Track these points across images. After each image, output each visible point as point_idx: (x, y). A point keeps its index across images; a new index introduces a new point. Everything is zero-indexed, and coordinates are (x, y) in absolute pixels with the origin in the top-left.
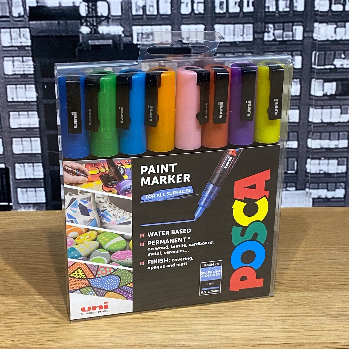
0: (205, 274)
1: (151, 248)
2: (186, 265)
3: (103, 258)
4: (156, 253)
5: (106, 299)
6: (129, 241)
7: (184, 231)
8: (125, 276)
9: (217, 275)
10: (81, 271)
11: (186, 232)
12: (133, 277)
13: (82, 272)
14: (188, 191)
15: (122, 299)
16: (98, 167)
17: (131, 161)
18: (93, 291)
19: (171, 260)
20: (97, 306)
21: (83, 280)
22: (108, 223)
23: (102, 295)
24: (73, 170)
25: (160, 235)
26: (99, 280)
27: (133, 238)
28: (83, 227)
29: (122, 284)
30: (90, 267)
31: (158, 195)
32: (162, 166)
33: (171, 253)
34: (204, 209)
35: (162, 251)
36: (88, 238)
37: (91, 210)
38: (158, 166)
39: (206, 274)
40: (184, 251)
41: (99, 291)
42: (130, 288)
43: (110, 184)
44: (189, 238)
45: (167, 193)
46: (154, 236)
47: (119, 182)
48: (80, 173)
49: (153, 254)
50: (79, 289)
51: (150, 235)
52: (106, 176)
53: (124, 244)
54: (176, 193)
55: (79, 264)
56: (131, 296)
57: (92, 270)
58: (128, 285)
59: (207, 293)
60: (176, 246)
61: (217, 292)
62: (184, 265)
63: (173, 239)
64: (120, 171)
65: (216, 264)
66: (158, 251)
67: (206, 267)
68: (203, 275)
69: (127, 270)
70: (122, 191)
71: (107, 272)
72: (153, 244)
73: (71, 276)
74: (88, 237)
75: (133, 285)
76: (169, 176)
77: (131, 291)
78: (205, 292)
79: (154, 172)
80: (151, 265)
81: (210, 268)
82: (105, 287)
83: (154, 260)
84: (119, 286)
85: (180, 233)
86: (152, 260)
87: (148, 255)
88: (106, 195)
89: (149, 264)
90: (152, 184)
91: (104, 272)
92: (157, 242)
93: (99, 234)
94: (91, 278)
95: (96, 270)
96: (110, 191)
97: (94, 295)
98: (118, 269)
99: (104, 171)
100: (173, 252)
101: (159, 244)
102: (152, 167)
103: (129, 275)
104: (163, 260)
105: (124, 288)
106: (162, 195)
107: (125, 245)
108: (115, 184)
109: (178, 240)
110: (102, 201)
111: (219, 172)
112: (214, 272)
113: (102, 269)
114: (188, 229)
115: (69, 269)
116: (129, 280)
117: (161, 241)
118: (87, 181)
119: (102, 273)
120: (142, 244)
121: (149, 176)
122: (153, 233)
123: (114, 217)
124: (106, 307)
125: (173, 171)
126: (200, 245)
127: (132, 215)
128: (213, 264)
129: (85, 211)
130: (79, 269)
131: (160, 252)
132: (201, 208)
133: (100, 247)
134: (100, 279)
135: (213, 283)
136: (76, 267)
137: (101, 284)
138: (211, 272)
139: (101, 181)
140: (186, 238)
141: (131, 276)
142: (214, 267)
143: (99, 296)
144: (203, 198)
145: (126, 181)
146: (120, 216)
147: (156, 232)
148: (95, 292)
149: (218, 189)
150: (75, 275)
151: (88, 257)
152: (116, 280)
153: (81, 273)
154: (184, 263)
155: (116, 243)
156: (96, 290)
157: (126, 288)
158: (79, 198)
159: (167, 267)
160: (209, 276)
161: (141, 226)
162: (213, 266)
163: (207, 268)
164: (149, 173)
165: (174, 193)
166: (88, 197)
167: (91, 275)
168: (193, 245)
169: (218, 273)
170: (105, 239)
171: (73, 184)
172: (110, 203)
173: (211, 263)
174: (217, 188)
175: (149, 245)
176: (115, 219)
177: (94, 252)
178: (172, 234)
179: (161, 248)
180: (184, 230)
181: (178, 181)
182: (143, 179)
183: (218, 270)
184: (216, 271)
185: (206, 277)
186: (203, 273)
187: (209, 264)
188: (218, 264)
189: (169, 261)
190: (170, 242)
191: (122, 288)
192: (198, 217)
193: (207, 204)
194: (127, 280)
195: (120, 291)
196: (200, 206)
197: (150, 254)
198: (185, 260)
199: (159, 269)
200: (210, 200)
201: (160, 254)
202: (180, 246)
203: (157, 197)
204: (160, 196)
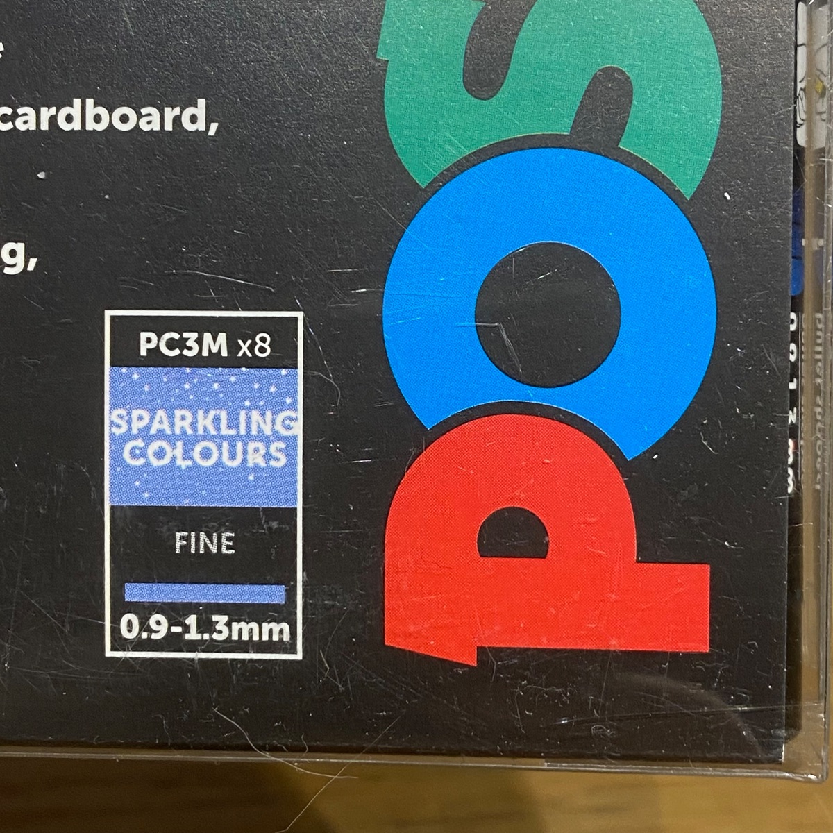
0: (144, 434)
9: (256, 457)
39: (161, 435)
59: (173, 642)
61: (269, 646)
65: (245, 348)
67: (155, 358)
68: (128, 436)
78: (160, 626)
81: (188, 381)
112: (233, 423)
126: (91, 125)
128: (222, 337)
135: (226, 544)
138: (205, 421)
142: (231, 376)
160: (183, 464)
162: (214, 361)
163: (164, 375)
168: (26, 119)
169: (266, 441)
173: (200, 326)
183: (269, 414)
184: (249, 421)
185: (155, 463)
186: (129, 423)
187: (186, 335)
188: (269, 350)
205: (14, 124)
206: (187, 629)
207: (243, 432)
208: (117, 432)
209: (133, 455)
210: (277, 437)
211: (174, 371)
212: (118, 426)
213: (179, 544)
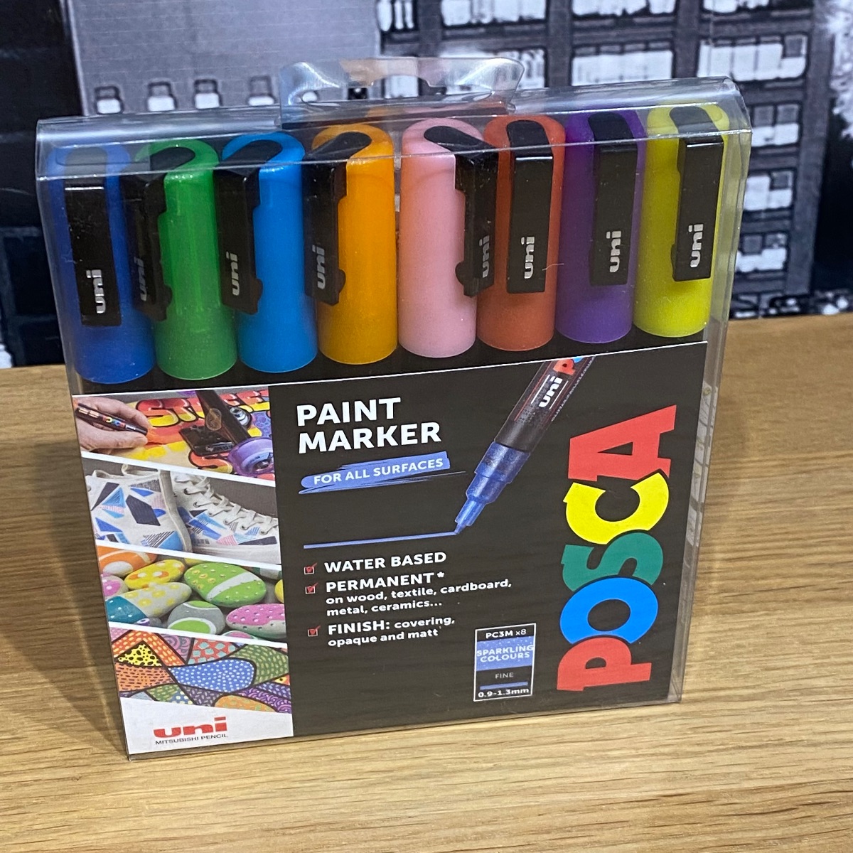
0: (487, 655)
1: (337, 599)
2: (436, 635)
3: (205, 621)
4: (349, 609)
5: (218, 711)
6: (274, 582)
7: (427, 558)
8: (267, 662)
9: (520, 656)
10: (148, 650)
11: (433, 559)
12: (290, 663)
13: (149, 652)
14: (435, 464)
15: (262, 710)
16: (176, 409)
17: (266, 394)
18: (182, 693)
19: (392, 626)
20: (196, 726)
21: (153, 670)
22: (211, 540)
23: (209, 703)
24: (104, 417)
25: (358, 568)
26: (197, 670)
27: (285, 575)
28: (143, 550)
29: (261, 678)
30: (171, 642)
31: (349, 476)
32: (359, 405)
33: (391, 608)
34: (481, 507)
35: (368, 605)
36: (160, 577)
37: (164, 513)
38: (346, 406)
39: (492, 655)
40: (427, 604)
41: (200, 695)
42: (283, 687)
43: (211, 450)
44: (441, 575)
45: (375, 470)
46: (344, 570)
47: (236, 445)
48: (124, 424)
49: (343, 612)
50: (145, 690)
51: (331, 568)
52: (199, 430)
53: (260, 589)
54: (400, 469)
55: (139, 634)
56: (286, 704)
57: (175, 648)
58: (278, 681)
59: (493, 697)
60: (405, 594)
61: (523, 694)
62: (430, 635)
63: (396, 578)
64: (239, 419)
65: (518, 633)
66: (357, 604)
67: (491, 638)
68: (482, 656)
69: (272, 648)
70: (247, 467)
71: (216, 651)
72: (340, 589)
73: (122, 661)
74: (161, 574)
75: (291, 681)
76: (380, 430)
77: (287, 694)
78: (490, 694)
79: (336, 420)
80: (336, 636)
81: (500, 642)
82: (215, 685)
83: (346, 626)
84: (253, 682)
85: (416, 563)
86: (340, 626)
87: (329, 614)
88: (203, 477)
89: (331, 633)
90: (332, 448)
91: (210, 652)
92: (352, 585)
93: (188, 567)
94: (174, 664)
95: (188, 648)
96: (213, 467)
97: (186, 703)
98: (246, 645)
99: (193, 417)
100: (396, 607)
101: (356, 588)
102: (328, 407)
103: (278, 657)
104: (372, 625)
105: (267, 688)
106: (360, 474)
107: (264, 591)
108: (226, 449)
109: (409, 578)
110: (191, 489)
111: (523, 417)
112: (514, 649)
113: (202, 646)
114: (437, 555)
115: (113, 646)
116: (279, 669)
117: (363, 582)
118: (147, 442)
119: (203, 655)
120: (311, 590)
121: (320, 428)
122: (339, 563)
123: (227, 527)
124: (222, 727)
125: (390, 415)
126: (472, 589)
127: (277, 523)
128: (511, 632)
129: (144, 514)
130: (140, 646)
131: (362, 607)
132: (473, 504)
133: (195, 595)
134: (200, 668)
135: (511, 675)
136: (134, 640)
137: (204, 679)
138: (505, 650)
139: (184, 442)
140: (433, 574)
141: (284, 661)
142: (514, 640)
143: (199, 704)
144: (478, 480)
145: (255, 441)
146: (246, 526)
147: (347, 563)
148: (188, 696)
149: (522, 457)
150: (131, 658)
151: (163, 619)
152: (245, 671)
153: (147, 654)
154: (429, 632)
155: (238, 586)
156: (191, 692)
157: (271, 687)
158: (126, 485)
159: (382, 640)
160: (498, 660)
161: (305, 547)
162: (509, 637)
163: (493, 642)
164: (321, 422)
165: (396, 469)
166: (150, 480)
167: (174, 658)
168: (452, 590)
169: (524, 652)
170: (208, 578)
171: (107, 449)
172: (214, 495)
173: (504, 630)
174: (519, 455)
175: (328, 591)
176: (232, 533)
177: (179, 607)
178: (393, 565)
179: (363, 598)
180: (426, 555)
181: (405, 442)
182: (304, 438)
183: (525, 647)
184: (518, 649)
185: (490, 661)
186: (482, 653)
187: (500, 632)
188: (525, 633)
189: (388, 628)
190: (389, 585)
191: (260, 687)
192: (464, 526)
193: (491, 495)
194: (273, 670)
195: (258, 694)
196: (471, 500)
197: (333, 612)
198: (433, 623)
199: (359, 644)
200: (497, 484)
201: (362, 611)
202: (417, 593)
203: (347, 479)
204: (354, 476)
205: (447, 591)
206: (498, 693)
207: (517, 651)
209: (483, 660)
210: (527, 651)
211: (497, 641)
212: (479, 654)
213: (496, 677)
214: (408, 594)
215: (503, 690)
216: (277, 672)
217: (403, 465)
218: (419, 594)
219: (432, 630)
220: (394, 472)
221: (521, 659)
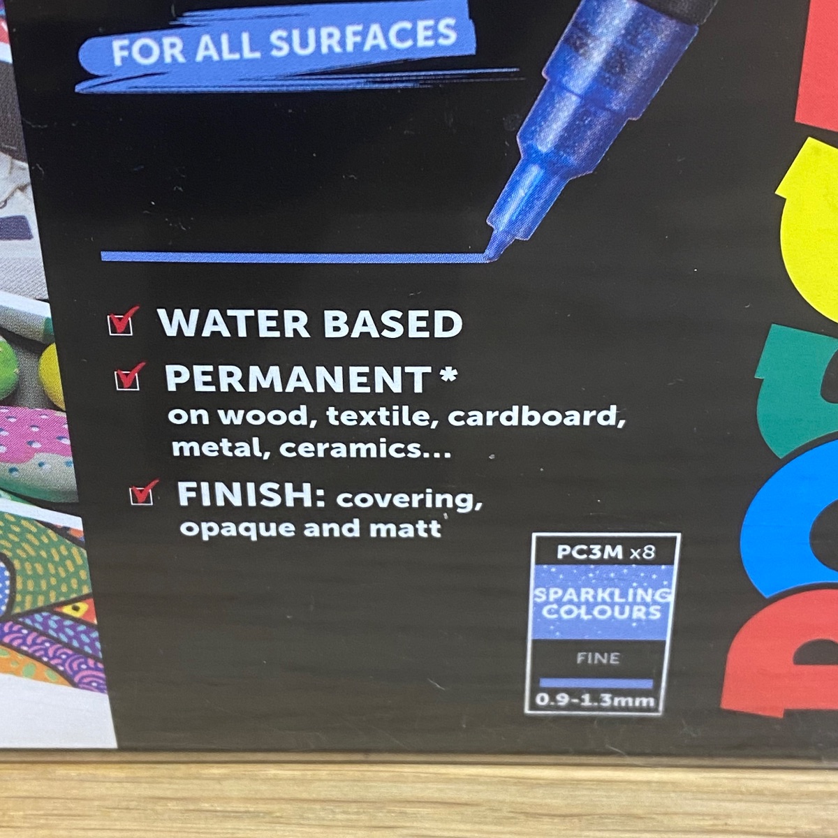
0: (559, 602)
1: (194, 413)
2: (436, 534)
4: (225, 444)
6: (37, 347)
7: (413, 324)
8: (38, 558)
9: (639, 613)
11: (430, 327)
12: (93, 564)
14: (436, 35)
15: (39, 678)
19: (330, 498)
25: (242, 332)
27: (61, 331)
29: (29, 598)
31: (206, 48)
33: (327, 451)
34: (555, 187)
35: (271, 436)
39: (571, 602)
40: (414, 450)
42: (82, 628)
44: (449, 374)
45: (274, 38)
46: (206, 333)
49: (209, 449)
51: (175, 323)
54: (342, 43)
56: (91, 670)
58: (67, 610)
59: (570, 707)
60: (360, 418)
61: (641, 709)
62: (423, 534)
63: (338, 370)
65: (635, 554)
66: (241, 433)
67: (569, 560)
68: (547, 603)
69: (49, 526)
72: (199, 387)
75: (99, 610)
77: (92, 645)
78: (563, 699)
80: (197, 512)
81: (593, 573)
83: (220, 487)
84: (9, 607)
85: (386, 333)
86: (205, 486)
87: (176, 453)
89: (184, 502)
92: (230, 377)
100: (339, 451)
101: (240, 388)
103: (65, 553)
104: (281, 492)
105: (45, 624)
106: (235, 46)
109: (371, 376)
112: (624, 594)
114: (439, 315)
116: (67, 581)
117: (255, 371)
120: (128, 381)
122: (195, 314)
126: (525, 422)
127: (26, 179)
128: (619, 549)
131: (256, 441)
135: (613, 659)
138: (603, 595)
140: (428, 369)
142: (625, 570)
144: (551, 100)
147: (214, 314)
149: (677, 38)
154: (421, 525)
157: (52, 624)
159: (307, 533)
160: (585, 617)
161: (107, 256)
162: (613, 561)
163: (574, 569)
168: (476, 419)
169: (647, 605)
173: (603, 542)
174: (664, 32)
175: (172, 387)
178: (329, 333)
179: (255, 417)
180: (413, 315)
183: (650, 591)
184: (635, 595)
185: (565, 617)
186: (548, 595)
187: (592, 547)
188: (653, 555)
189: (321, 504)
190: (321, 388)
191: (28, 622)
192: (509, 240)
193: (582, 152)
194: (53, 581)
195: (24, 638)
196: (529, 161)
197: (186, 446)
198: (429, 504)
199: (254, 538)
200: (603, 117)
201: (257, 453)
202: (389, 418)
203: (199, 58)
204: (219, 51)
205: (465, 422)
206: (582, 700)
207: (630, 599)
208: (538, 600)
209: (550, 612)
210: (655, 603)
211: (583, 567)
212: (540, 597)
213: (580, 658)
214: (368, 418)
215: (596, 694)
216: (64, 589)
217: (350, 30)
218: (396, 422)
219: (428, 522)
220: (324, 50)
221: (639, 620)
